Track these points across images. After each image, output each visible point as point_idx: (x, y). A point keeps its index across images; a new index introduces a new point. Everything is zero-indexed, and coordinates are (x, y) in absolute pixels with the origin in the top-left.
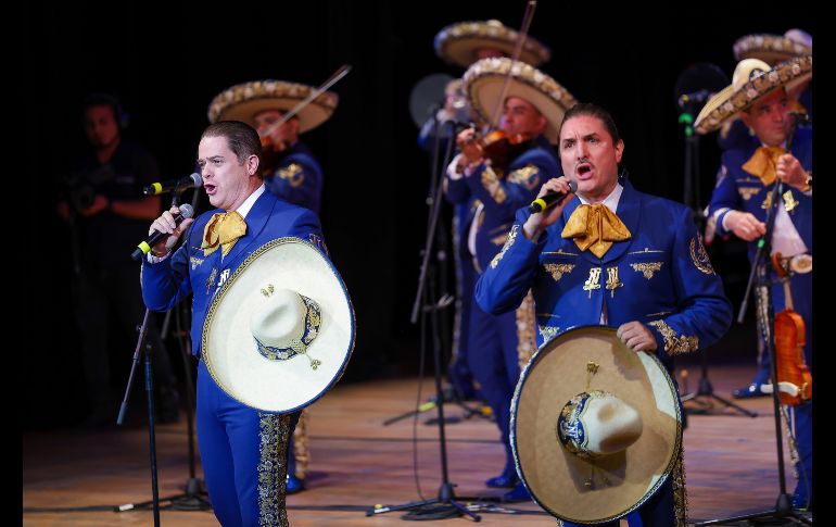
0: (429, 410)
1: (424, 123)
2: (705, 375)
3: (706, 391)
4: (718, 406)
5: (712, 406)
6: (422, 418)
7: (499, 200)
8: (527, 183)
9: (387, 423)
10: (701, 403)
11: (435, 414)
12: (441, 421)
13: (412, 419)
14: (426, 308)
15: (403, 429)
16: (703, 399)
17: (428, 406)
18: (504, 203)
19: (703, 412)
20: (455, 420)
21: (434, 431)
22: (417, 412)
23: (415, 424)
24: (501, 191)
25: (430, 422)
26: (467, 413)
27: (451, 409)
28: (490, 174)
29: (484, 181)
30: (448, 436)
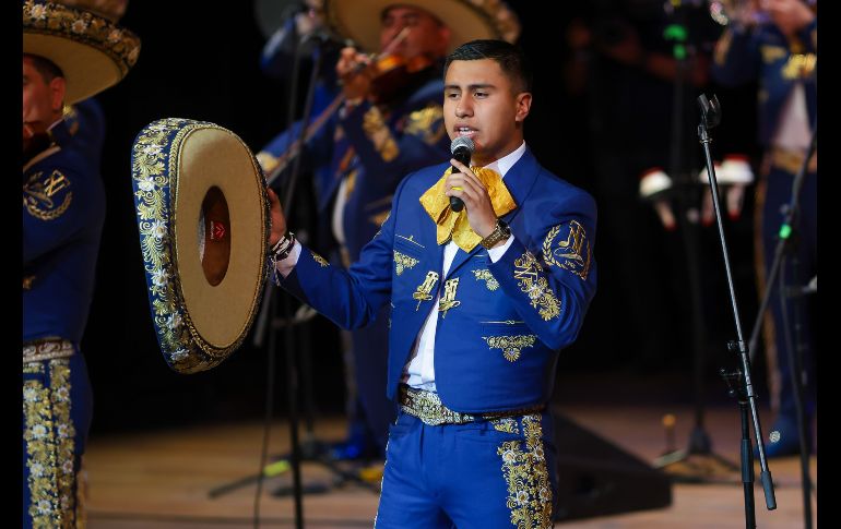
0: (280, 475)
1: (274, 31)
2: (699, 424)
3: (702, 447)
4: (719, 470)
5: (709, 471)
6: (269, 486)
7: (388, 156)
8: (428, 132)
9: (215, 494)
10: (695, 467)
11: (289, 481)
12: (297, 491)
13: (253, 488)
14: (277, 323)
15: (239, 504)
16: (698, 460)
17: (279, 468)
18: (395, 161)
19: (695, 481)
20: (319, 490)
21: (286, 507)
22: (261, 477)
23: (258, 494)
24: (391, 144)
25: (281, 493)
26: (338, 478)
27: (312, 473)
28: (374, 117)
29: (367, 125)
30: (308, 515)
